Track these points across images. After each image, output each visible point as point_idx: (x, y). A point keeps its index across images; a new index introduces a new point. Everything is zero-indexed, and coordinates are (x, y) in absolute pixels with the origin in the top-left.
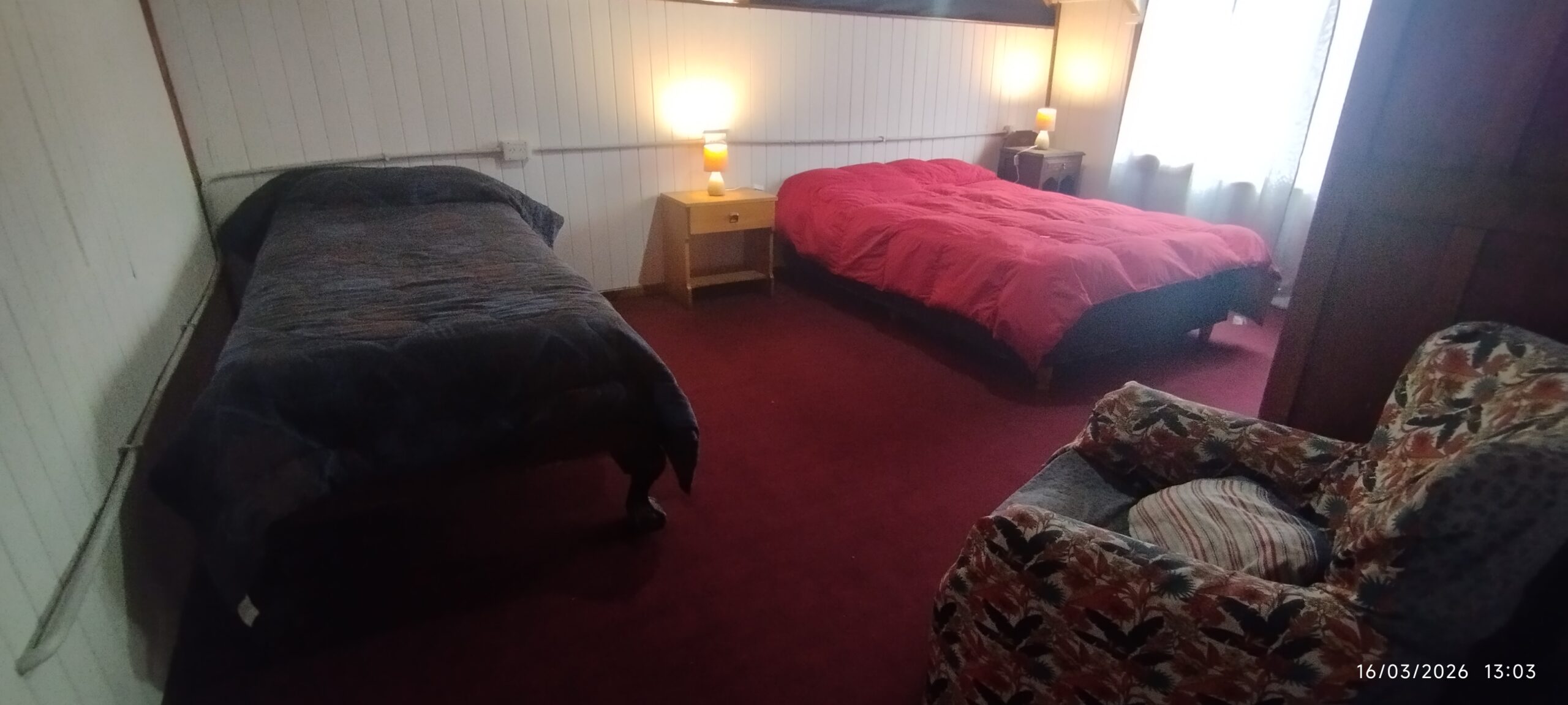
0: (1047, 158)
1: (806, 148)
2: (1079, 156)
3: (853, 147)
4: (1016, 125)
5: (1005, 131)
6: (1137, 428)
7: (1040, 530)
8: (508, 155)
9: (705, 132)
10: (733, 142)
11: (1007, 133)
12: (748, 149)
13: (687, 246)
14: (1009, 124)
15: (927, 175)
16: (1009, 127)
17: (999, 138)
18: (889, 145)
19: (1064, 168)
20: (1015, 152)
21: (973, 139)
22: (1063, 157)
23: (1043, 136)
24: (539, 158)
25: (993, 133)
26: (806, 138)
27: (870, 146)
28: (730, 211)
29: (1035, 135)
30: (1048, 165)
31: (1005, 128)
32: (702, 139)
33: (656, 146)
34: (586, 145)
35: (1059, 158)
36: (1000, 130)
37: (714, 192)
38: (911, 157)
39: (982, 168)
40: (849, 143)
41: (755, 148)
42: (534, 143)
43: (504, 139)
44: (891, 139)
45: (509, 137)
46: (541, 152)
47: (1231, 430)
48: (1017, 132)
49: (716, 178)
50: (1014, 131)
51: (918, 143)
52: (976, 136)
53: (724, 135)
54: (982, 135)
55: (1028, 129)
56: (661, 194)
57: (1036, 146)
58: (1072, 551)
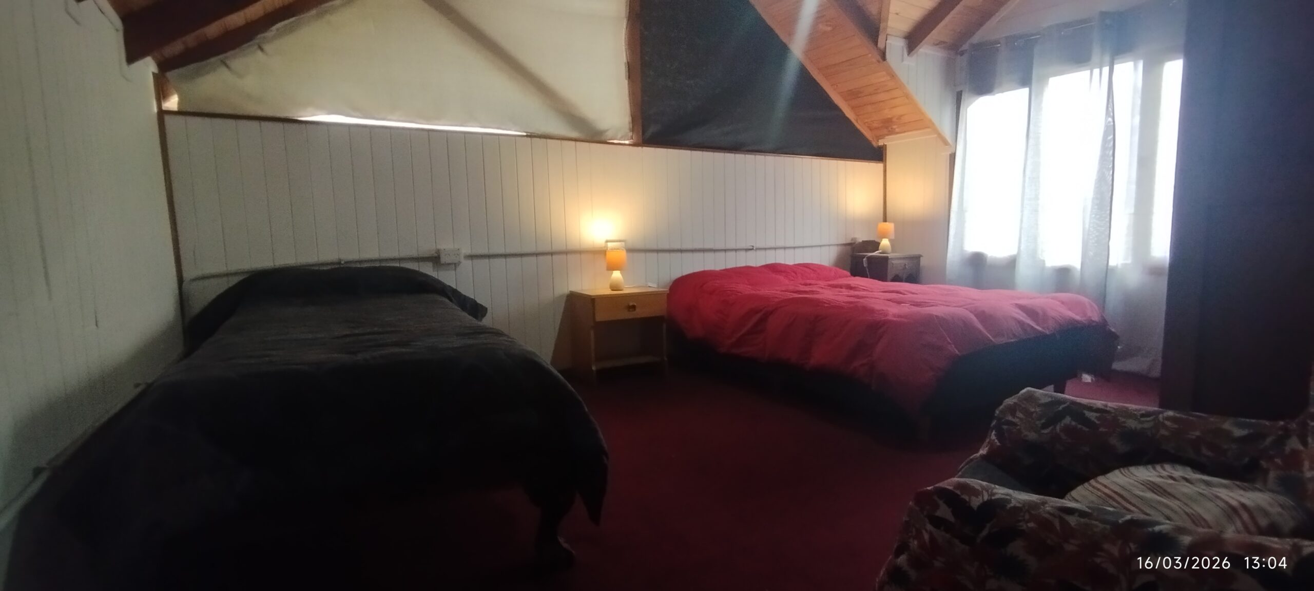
0: (891, 258)
1: (689, 255)
2: (917, 258)
3: (729, 254)
4: (861, 236)
5: (853, 242)
6: (1044, 426)
7: (986, 498)
8: (444, 259)
9: (607, 241)
10: (630, 250)
11: (854, 243)
12: (642, 255)
13: (592, 333)
14: (855, 237)
15: (793, 274)
16: (855, 239)
17: (849, 248)
18: (759, 252)
19: (907, 267)
20: (864, 257)
21: (827, 247)
22: (904, 258)
23: (885, 243)
24: (469, 262)
25: (843, 243)
26: (689, 247)
27: (743, 253)
28: (629, 302)
29: (879, 244)
30: (893, 264)
31: (852, 240)
32: (605, 247)
33: (566, 253)
34: (508, 251)
35: (900, 259)
36: (849, 241)
37: (614, 288)
38: (778, 262)
39: (838, 269)
40: (725, 250)
41: (648, 254)
42: (466, 250)
43: (442, 247)
44: (760, 247)
45: (446, 245)
46: (472, 257)
47: (1142, 419)
48: (863, 241)
49: (617, 275)
50: (861, 241)
51: (782, 251)
52: (829, 245)
53: (623, 243)
54: (834, 245)
55: (872, 239)
56: (570, 291)
57: (880, 251)
58: (1027, 517)
